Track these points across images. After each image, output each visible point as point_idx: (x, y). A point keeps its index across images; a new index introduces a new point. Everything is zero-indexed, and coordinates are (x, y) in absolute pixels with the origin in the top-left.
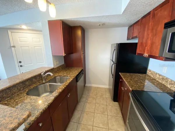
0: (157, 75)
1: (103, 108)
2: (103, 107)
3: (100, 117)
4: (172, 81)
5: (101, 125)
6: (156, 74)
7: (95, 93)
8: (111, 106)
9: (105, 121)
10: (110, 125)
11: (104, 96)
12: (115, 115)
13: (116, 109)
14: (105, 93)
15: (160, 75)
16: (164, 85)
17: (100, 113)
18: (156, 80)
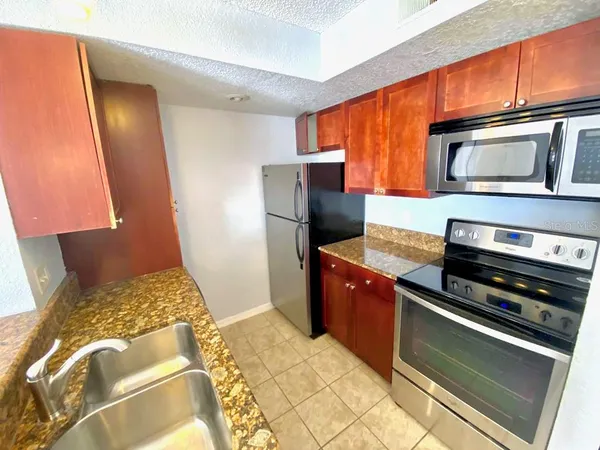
0: (393, 231)
1: (302, 374)
2: (300, 371)
3: (317, 405)
4: (428, 235)
5: (338, 427)
6: (391, 229)
7: (246, 348)
8: (317, 357)
9: (336, 408)
10: (353, 406)
11: (279, 340)
12: (341, 372)
13: (333, 355)
14: (272, 329)
15: (400, 230)
16: (414, 248)
17: (309, 394)
18: (392, 243)
